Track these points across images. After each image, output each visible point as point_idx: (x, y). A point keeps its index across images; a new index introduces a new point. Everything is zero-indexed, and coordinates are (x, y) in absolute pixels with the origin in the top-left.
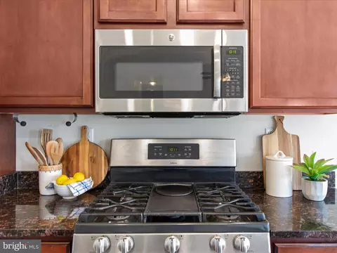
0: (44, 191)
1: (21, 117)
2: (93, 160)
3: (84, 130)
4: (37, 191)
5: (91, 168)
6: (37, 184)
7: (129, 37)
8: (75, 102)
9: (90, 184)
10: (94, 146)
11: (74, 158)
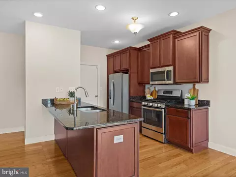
2: (155, 94)
3: (155, 87)
9: (152, 98)
10: (156, 91)
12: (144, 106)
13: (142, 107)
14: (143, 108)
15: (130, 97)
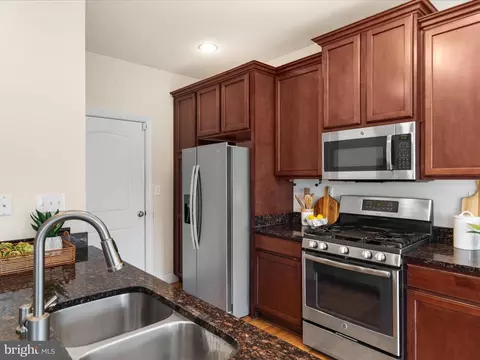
0: (303, 223)
1: (296, 181)
2: (331, 208)
3: (327, 188)
4: (300, 223)
5: (330, 213)
6: (300, 220)
7: (345, 135)
8: (314, 174)
9: (325, 222)
10: (332, 199)
11: (320, 207)
12: (309, 251)
13: (305, 255)
14: (307, 260)
15: (253, 218)
